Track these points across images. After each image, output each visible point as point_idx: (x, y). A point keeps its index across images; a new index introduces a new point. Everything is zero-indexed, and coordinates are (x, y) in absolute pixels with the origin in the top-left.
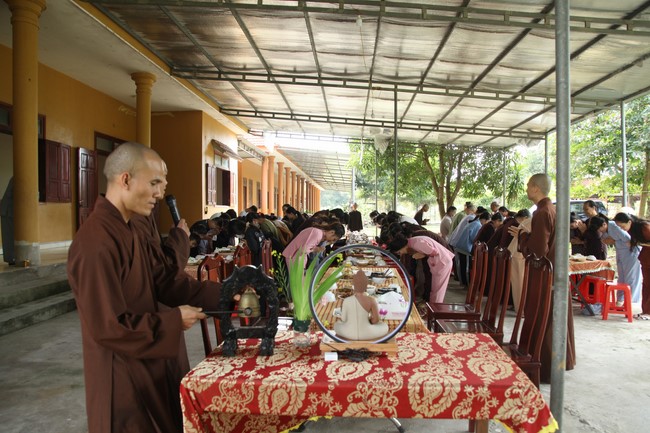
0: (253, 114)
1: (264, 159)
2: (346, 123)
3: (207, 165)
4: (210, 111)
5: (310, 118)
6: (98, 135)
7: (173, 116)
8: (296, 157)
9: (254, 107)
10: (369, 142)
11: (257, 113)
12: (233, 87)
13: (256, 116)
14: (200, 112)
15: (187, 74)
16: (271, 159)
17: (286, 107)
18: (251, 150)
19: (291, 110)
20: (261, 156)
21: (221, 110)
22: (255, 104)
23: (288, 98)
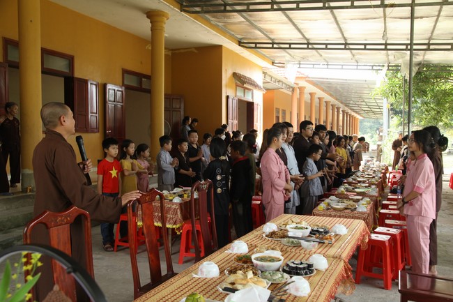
0: (271, 46)
1: (293, 90)
2: (365, 49)
3: (228, 97)
4: (229, 45)
5: (327, 46)
6: (125, 72)
7: (196, 51)
8: (327, 87)
9: (270, 39)
10: (396, 69)
11: (274, 44)
12: (243, 20)
13: (273, 48)
14: (220, 47)
15: (198, 9)
16: (301, 89)
17: (301, 36)
18: (279, 81)
19: (307, 40)
20: (290, 87)
21: (240, 43)
22: (272, 37)
23: (300, 26)
